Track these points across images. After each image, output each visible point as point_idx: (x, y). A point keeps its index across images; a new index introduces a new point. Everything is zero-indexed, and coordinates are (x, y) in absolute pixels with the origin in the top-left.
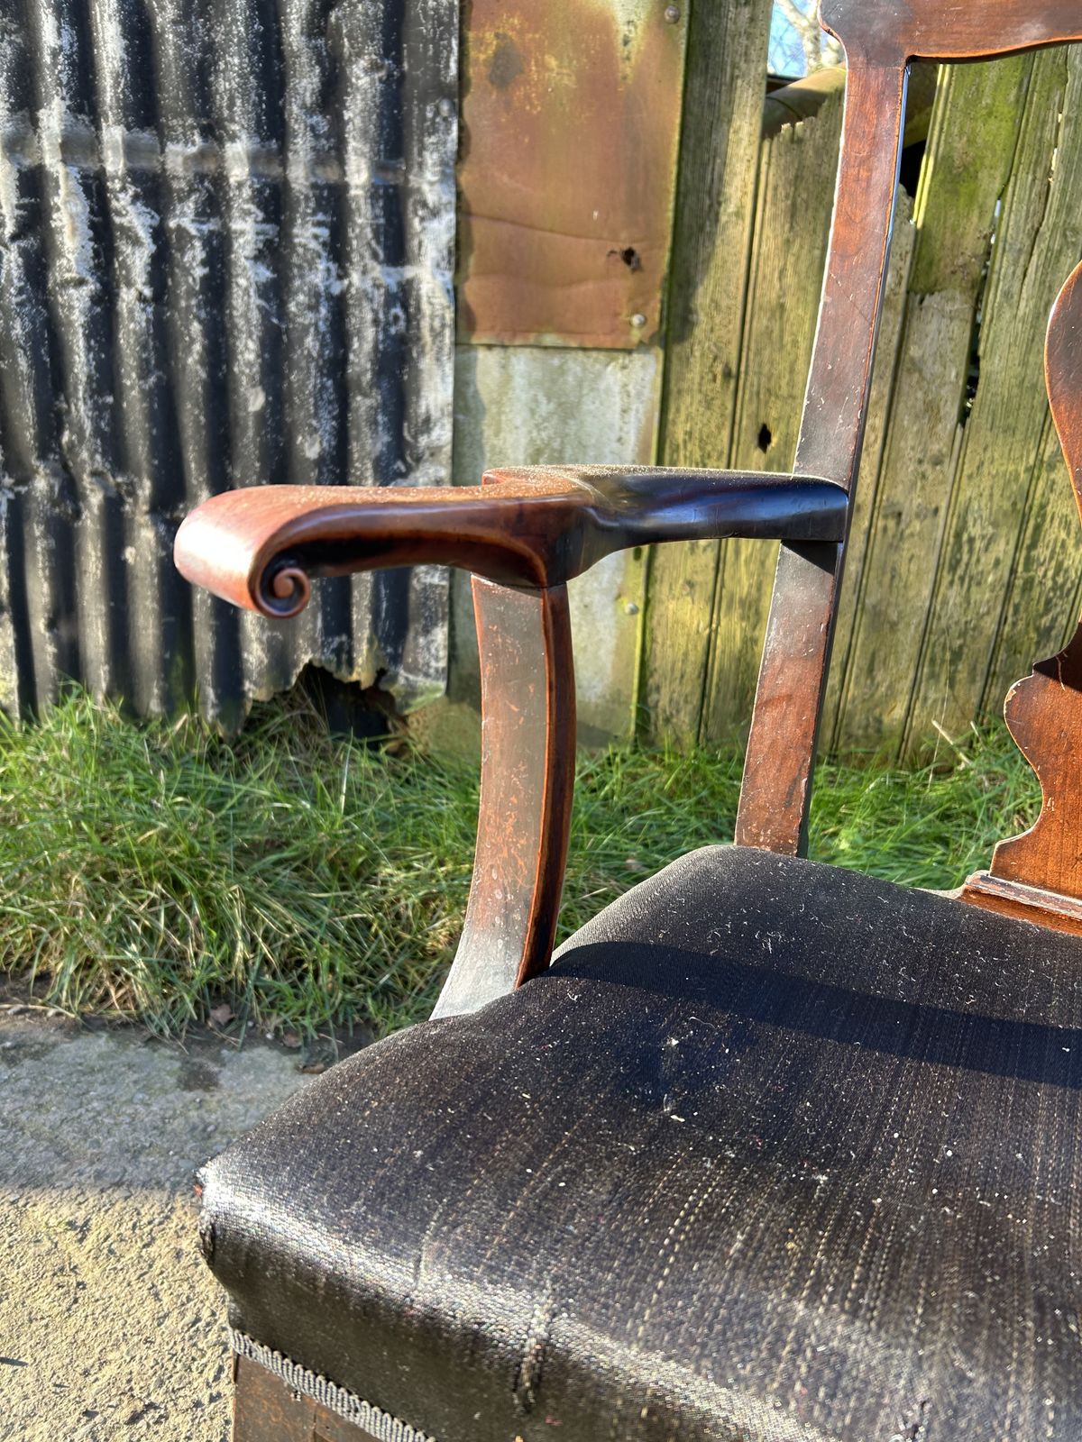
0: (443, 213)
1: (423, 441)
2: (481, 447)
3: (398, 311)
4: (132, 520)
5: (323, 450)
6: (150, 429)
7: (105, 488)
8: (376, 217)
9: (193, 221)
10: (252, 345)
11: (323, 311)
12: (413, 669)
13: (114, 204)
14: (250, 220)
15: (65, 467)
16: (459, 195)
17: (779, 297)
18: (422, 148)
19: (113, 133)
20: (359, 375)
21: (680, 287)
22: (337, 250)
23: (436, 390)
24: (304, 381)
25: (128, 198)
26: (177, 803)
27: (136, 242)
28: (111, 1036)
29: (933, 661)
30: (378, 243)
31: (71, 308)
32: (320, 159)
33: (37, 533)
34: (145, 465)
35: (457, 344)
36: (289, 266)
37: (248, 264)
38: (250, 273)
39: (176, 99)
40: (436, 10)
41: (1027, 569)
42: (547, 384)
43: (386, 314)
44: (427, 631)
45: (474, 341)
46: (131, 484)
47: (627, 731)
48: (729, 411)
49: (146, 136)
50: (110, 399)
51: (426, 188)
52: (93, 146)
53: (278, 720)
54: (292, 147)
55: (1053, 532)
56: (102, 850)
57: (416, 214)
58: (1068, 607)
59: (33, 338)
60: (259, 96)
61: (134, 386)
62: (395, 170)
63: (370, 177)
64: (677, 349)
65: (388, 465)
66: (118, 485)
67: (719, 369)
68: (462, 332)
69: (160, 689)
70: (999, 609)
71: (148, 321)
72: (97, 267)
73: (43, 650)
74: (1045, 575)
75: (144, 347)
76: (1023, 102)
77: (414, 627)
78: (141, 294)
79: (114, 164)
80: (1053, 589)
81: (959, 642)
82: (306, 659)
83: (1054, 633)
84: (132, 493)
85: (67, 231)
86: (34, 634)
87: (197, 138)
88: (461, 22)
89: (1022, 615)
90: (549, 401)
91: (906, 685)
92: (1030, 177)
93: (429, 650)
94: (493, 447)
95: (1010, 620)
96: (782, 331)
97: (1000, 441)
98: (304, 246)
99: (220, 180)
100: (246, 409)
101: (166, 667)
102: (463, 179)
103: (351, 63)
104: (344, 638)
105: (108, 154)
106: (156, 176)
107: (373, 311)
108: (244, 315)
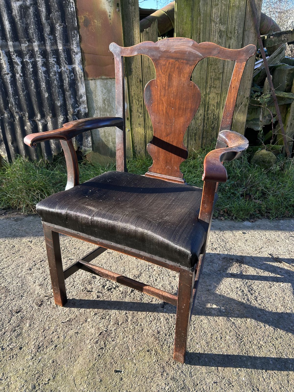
0: (78, 53)
1: (81, 100)
2: (93, 100)
3: (72, 74)
4: (25, 121)
5: (61, 104)
6: (26, 102)
7: (19, 115)
8: (65, 55)
9: (29, 59)
10: (44, 84)
11: (57, 75)
12: (85, 146)
13: (12, 57)
14: (40, 58)
15: (10, 111)
16: (81, 49)
17: (149, 65)
18: (72, 41)
19: (10, 43)
20: (66, 88)
21: (128, 64)
22: (58, 63)
23: (82, 89)
24: (55, 90)
25: (15, 56)
26: (40, 176)
28: (33, 217)
29: (191, 136)
30: (66, 61)
31: (7, 79)
32: (52, 45)
33: (7, 125)
34: (26, 110)
35: (85, 80)
36: (49, 67)
37: (41, 67)
38: (41, 69)
39: (22, 35)
40: (71, 12)
41: (207, 115)
42: (104, 86)
43: (70, 75)
44: (87, 138)
45: (88, 79)
46: (24, 114)
47: (131, 156)
48: (142, 89)
49: (17, 43)
50: (17, 97)
51: (74, 48)
52: (7, 46)
53: (60, 159)
54: (46, 43)
55: (211, 107)
56: (27, 185)
57: (73, 54)
58: (217, 122)
60: (38, 33)
61: (22, 94)
62: (68, 45)
63: (63, 47)
64: (129, 77)
65: (74, 105)
66: (21, 114)
67: (139, 80)
68: (86, 77)
69: (35, 154)
70: (203, 124)
71: (22, 80)
72: (11, 70)
73: (11, 148)
74: (211, 116)
75: (22, 86)
76: (192, 20)
77: (84, 138)
78: (20, 75)
79: (11, 49)
80: (213, 119)
81: (196, 132)
83: (215, 128)
84: (25, 116)
85: (4, 63)
86: (9, 145)
87: (27, 42)
88: (76, 14)
89: (208, 125)
90: (105, 90)
91: (186, 141)
92: (196, 35)
93: (88, 142)
94: (95, 100)
95: (205, 126)
96: (150, 71)
98: (52, 63)
99: (33, 50)
100: (45, 97)
101: (36, 150)
102: (81, 46)
103: (56, 24)
105: (10, 47)
106: (20, 51)
107: (67, 75)
108: (42, 78)
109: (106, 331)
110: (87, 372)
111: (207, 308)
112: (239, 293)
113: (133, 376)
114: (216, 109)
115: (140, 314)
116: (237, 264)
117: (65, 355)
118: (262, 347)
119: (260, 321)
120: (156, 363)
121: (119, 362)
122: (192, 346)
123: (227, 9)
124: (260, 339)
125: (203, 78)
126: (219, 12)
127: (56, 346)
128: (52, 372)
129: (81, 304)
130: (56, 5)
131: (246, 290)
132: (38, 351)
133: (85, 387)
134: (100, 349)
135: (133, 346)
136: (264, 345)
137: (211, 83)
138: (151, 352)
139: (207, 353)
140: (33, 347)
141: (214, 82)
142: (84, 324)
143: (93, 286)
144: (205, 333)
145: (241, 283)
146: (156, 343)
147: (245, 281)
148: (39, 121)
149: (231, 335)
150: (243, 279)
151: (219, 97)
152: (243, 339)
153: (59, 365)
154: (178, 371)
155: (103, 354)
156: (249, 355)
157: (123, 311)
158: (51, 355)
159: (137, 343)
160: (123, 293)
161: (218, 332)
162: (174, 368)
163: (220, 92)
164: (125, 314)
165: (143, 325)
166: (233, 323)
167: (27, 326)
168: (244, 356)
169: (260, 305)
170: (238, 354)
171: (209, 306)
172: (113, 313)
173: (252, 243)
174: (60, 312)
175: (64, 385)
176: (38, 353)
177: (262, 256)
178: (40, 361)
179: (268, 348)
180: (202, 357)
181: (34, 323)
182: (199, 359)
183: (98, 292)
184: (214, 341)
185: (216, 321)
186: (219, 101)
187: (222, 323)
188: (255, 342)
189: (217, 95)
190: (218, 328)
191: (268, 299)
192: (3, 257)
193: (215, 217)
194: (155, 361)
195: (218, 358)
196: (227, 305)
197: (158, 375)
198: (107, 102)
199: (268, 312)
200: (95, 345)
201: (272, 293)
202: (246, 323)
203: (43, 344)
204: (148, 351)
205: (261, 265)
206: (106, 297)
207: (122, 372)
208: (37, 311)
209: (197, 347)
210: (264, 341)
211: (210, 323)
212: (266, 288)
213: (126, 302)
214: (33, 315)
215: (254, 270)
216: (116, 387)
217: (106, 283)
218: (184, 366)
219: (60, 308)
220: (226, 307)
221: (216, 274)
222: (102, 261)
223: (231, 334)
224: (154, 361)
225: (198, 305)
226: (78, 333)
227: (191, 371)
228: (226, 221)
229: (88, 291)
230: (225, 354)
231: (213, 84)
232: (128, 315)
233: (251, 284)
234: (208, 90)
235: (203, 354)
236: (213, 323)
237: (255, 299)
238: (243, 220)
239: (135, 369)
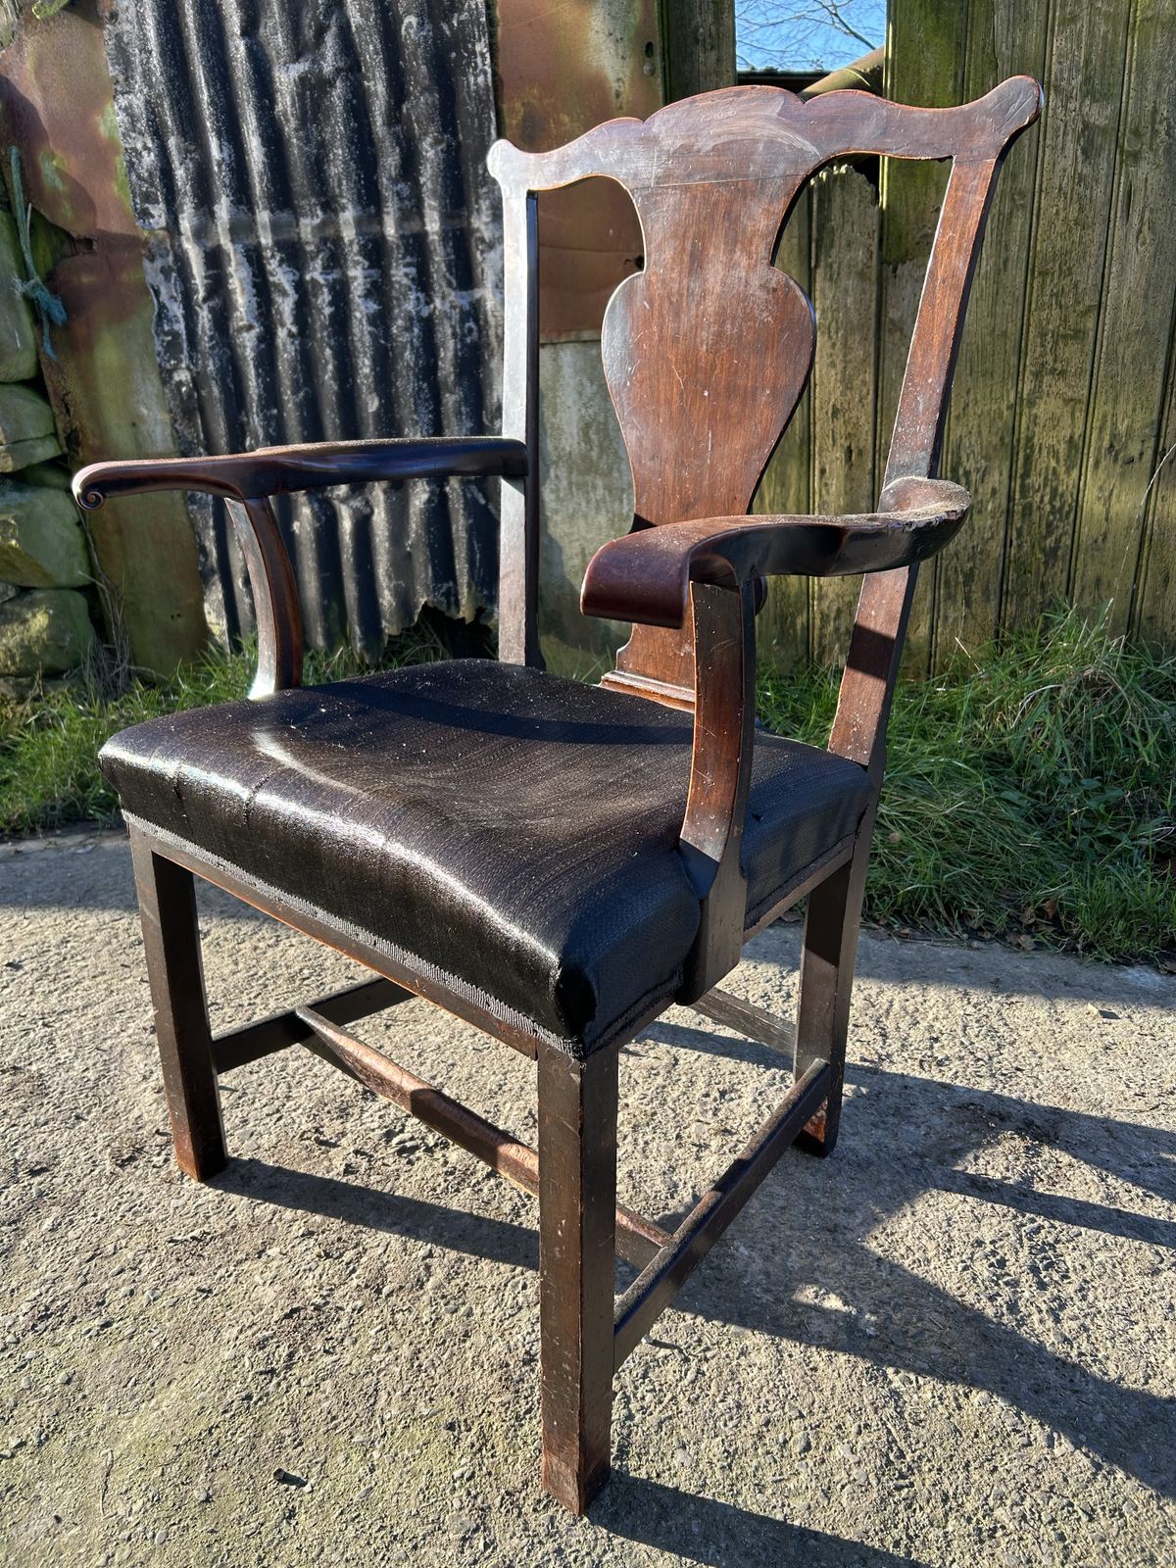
0: (498, 244)
2: (543, 425)
3: (471, 324)
6: (303, 431)
8: (448, 255)
9: (321, 274)
10: (367, 362)
11: (416, 330)
13: (268, 267)
14: (359, 268)
18: (478, 197)
19: (263, 216)
20: (446, 377)
22: (423, 283)
24: (406, 386)
25: (277, 263)
27: (285, 294)
29: (947, 583)
30: (451, 274)
31: (245, 347)
32: (405, 216)
36: (390, 299)
37: (360, 301)
38: (362, 308)
39: (302, 185)
40: (477, 92)
41: (1023, 495)
42: (590, 371)
43: (461, 328)
49: (285, 216)
50: (275, 411)
51: (483, 227)
52: (251, 227)
54: (385, 209)
55: (1043, 462)
57: (478, 248)
58: (1070, 529)
59: (222, 372)
60: (358, 175)
61: (289, 398)
62: (460, 217)
63: (441, 224)
69: (323, 628)
70: (1002, 534)
71: (296, 351)
72: (261, 314)
74: (1042, 501)
75: (295, 371)
78: (290, 331)
79: (266, 239)
80: (1053, 512)
81: (970, 565)
82: (423, 601)
83: (1060, 553)
85: (238, 291)
86: (236, 590)
87: (319, 212)
88: (496, 98)
89: (1026, 537)
90: (592, 384)
91: (927, 604)
94: (553, 424)
95: (1015, 543)
97: (981, 385)
98: (399, 283)
99: (338, 240)
100: (367, 411)
101: (325, 611)
103: (421, 140)
104: (451, 584)
105: (261, 232)
106: (294, 243)
107: (452, 326)
108: (361, 340)
109: (317, 1308)
110: (171, 1452)
111: (796, 1306)
112: (983, 1269)
113: (342, 1513)
114: (1063, 469)
115: (486, 1269)
116: (1018, 1142)
117: (124, 1365)
118: (1000, 1533)
119: (1034, 1414)
120: (461, 1487)
121: (310, 1445)
122: (652, 1451)
123: (1116, 35)
124: (1001, 1498)
125: (1004, 334)
126: (1079, 48)
127: (107, 1324)
128: (45, 1419)
129: (271, 1187)
130: (424, 68)
131: (1022, 1261)
132: (34, 1326)
133: (135, 1508)
134: (261, 1373)
135: (399, 1393)
136: (1011, 1527)
137: (1043, 355)
138: (460, 1432)
139: (710, 1497)
140: (25, 1307)
141: (1054, 350)
142: (249, 1262)
143: (348, 1125)
144: (739, 1406)
145: (1008, 1226)
146: (497, 1401)
147: (1033, 1221)
148: (344, 501)
149: (859, 1447)
150: (1022, 1211)
151: (1077, 414)
152: (916, 1478)
153: (84, 1397)
154: (540, 1542)
155: (267, 1394)
156: (914, 1556)
157: (420, 1243)
158: (71, 1353)
159: (419, 1384)
160: (452, 1173)
161: (801, 1416)
162: (533, 1525)
163: (1085, 392)
164: (424, 1258)
165: (476, 1316)
166: (895, 1394)
167: (45, 1227)
168: (887, 1554)
169: (1066, 1339)
170: (856, 1539)
171: (808, 1295)
172: (382, 1244)
173: (1134, 1061)
174: (181, 1202)
175: (64, 1480)
176: (30, 1336)
177: (1163, 1127)
178: (23, 1367)
179: (1026, 1546)
180: (682, 1512)
181: (71, 1221)
182: (664, 1514)
183: (357, 1152)
184: (768, 1453)
185: (815, 1369)
186: (1078, 432)
187: (838, 1384)
188: (968, 1505)
189: (1069, 408)
190: (809, 1400)
191: (1119, 1323)
192: (85, 974)
193: (992, 932)
194: (462, 1476)
195: (755, 1532)
196: (897, 1307)
197: (445, 1537)
198: (597, 433)
199: (1095, 1379)
200: (249, 1353)
201: (1152, 1301)
202: (959, 1407)
203: (65, 1306)
204: (451, 1427)
205: (1144, 1165)
206: (378, 1178)
207: (307, 1489)
208: (104, 1180)
209: (676, 1462)
210: (1016, 1510)
211: (780, 1372)
212: (1132, 1269)
213: (449, 1211)
214: (84, 1192)
215: (1096, 1179)
216: (253, 1542)
217: (403, 1126)
218: (578, 1529)
219: (192, 1184)
220: (889, 1317)
221: (897, 1167)
222: (431, 1038)
223: (861, 1441)
224: (457, 1474)
225: (758, 1285)
226: (210, 1291)
227: (600, 1557)
228: (1038, 955)
229: (321, 1143)
230: (797, 1523)
231: (1050, 358)
232: (434, 1262)
233: (1057, 1241)
234: (1028, 387)
235: (693, 1498)
236: (793, 1373)
237: (1051, 1311)
238: (1125, 960)
239: (363, 1489)
